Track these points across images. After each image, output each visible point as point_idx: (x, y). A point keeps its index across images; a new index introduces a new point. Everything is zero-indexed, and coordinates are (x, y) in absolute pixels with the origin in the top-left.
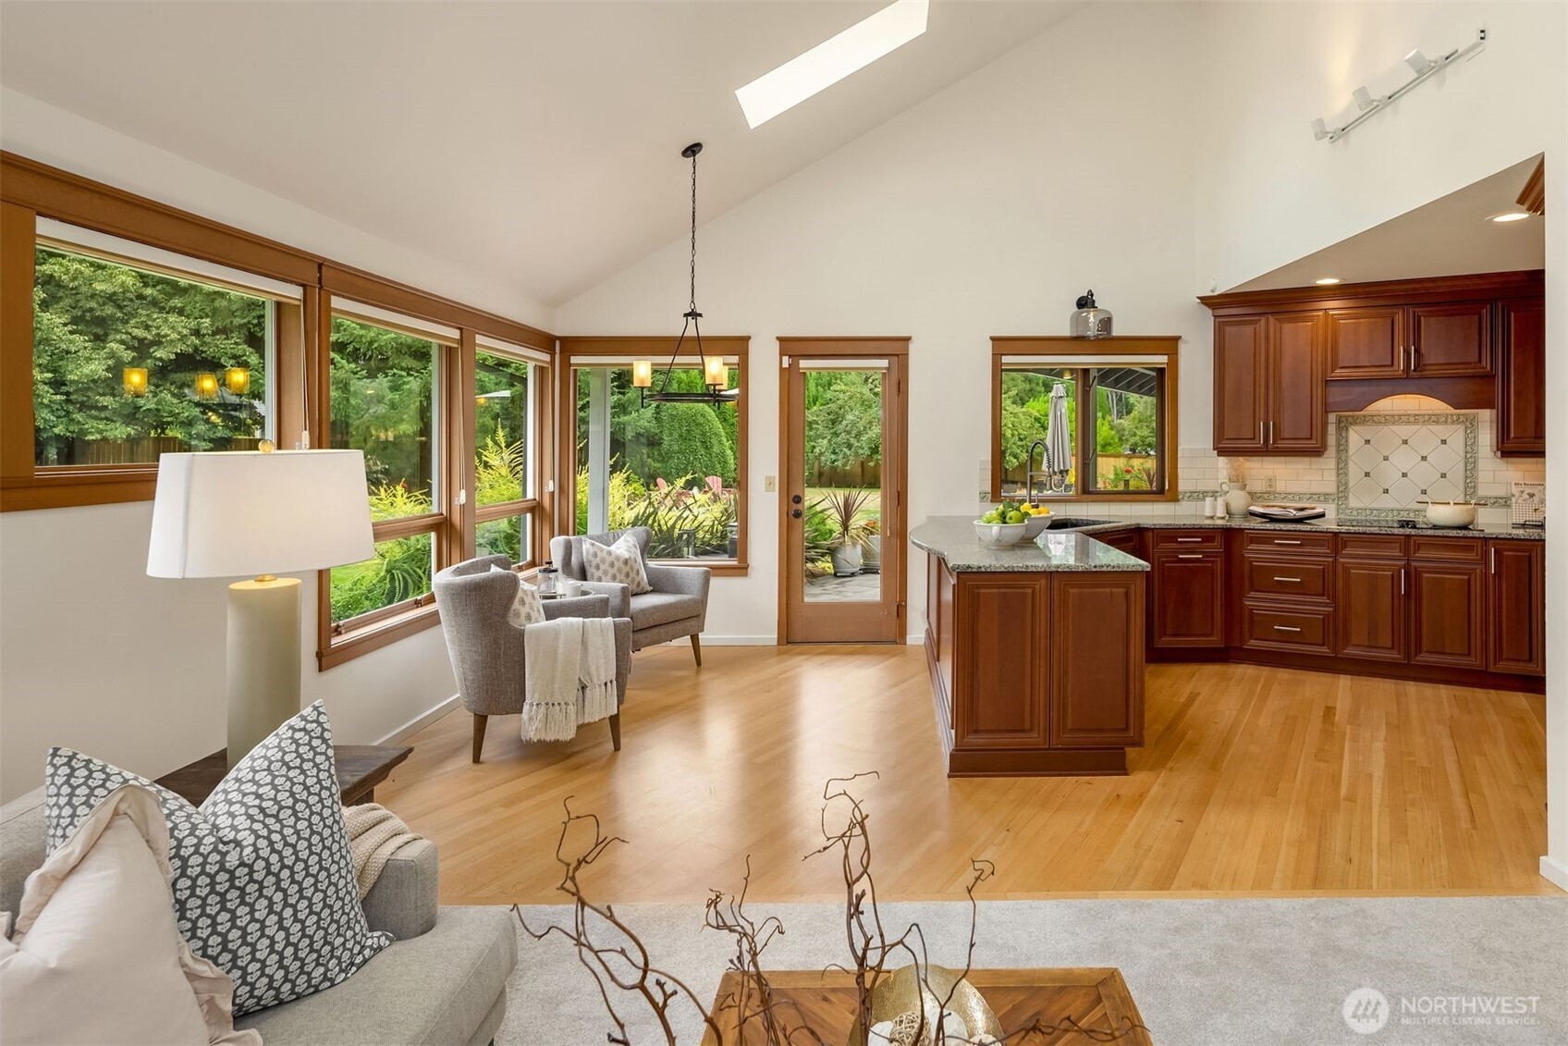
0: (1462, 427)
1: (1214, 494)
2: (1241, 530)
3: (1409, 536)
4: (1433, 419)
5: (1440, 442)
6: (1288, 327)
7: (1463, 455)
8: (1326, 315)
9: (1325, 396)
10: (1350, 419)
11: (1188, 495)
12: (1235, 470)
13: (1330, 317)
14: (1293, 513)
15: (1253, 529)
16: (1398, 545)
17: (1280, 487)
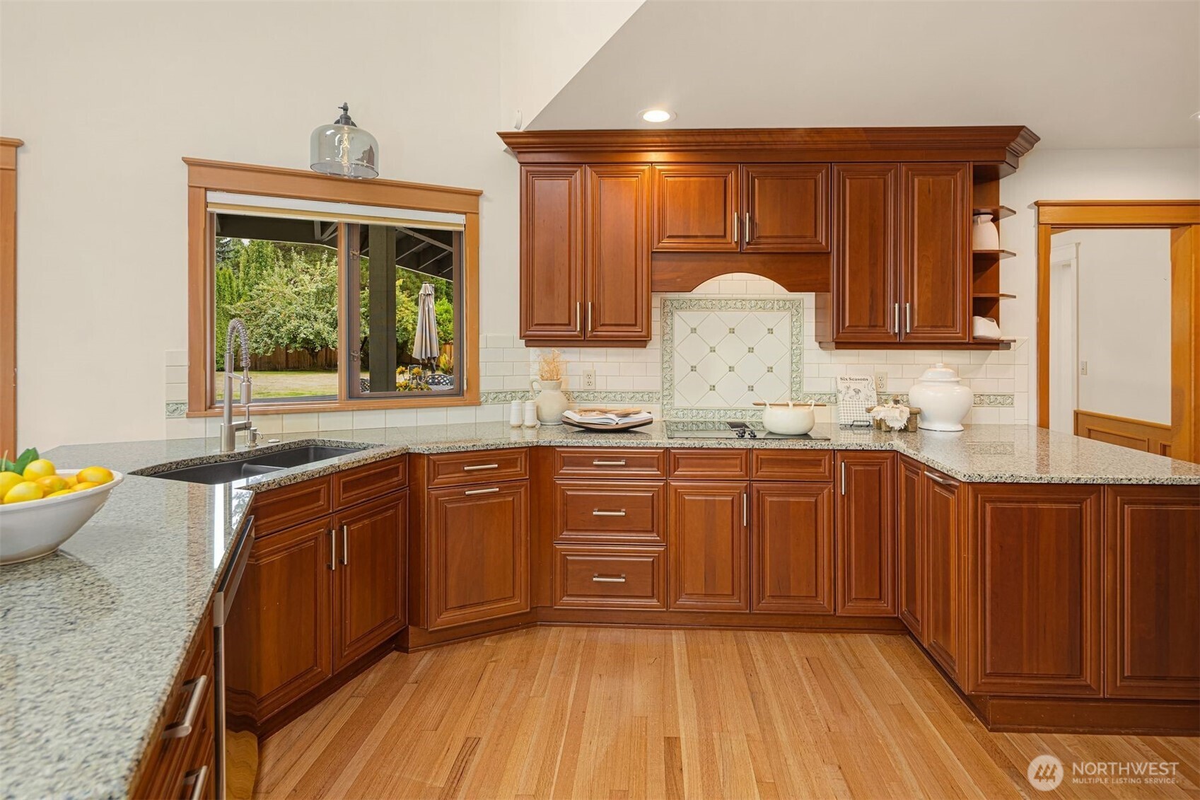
0: (789, 314)
1: (524, 395)
2: (550, 449)
3: (750, 450)
4: (762, 304)
5: (767, 331)
6: (608, 183)
7: (789, 345)
8: (653, 170)
9: (651, 273)
10: (675, 304)
11: (492, 396)
12: (548, 364)
13: (657, 172)
14: (615, 421)
15: (567, 447)
16: (738, 462)
17: (600, 385)
